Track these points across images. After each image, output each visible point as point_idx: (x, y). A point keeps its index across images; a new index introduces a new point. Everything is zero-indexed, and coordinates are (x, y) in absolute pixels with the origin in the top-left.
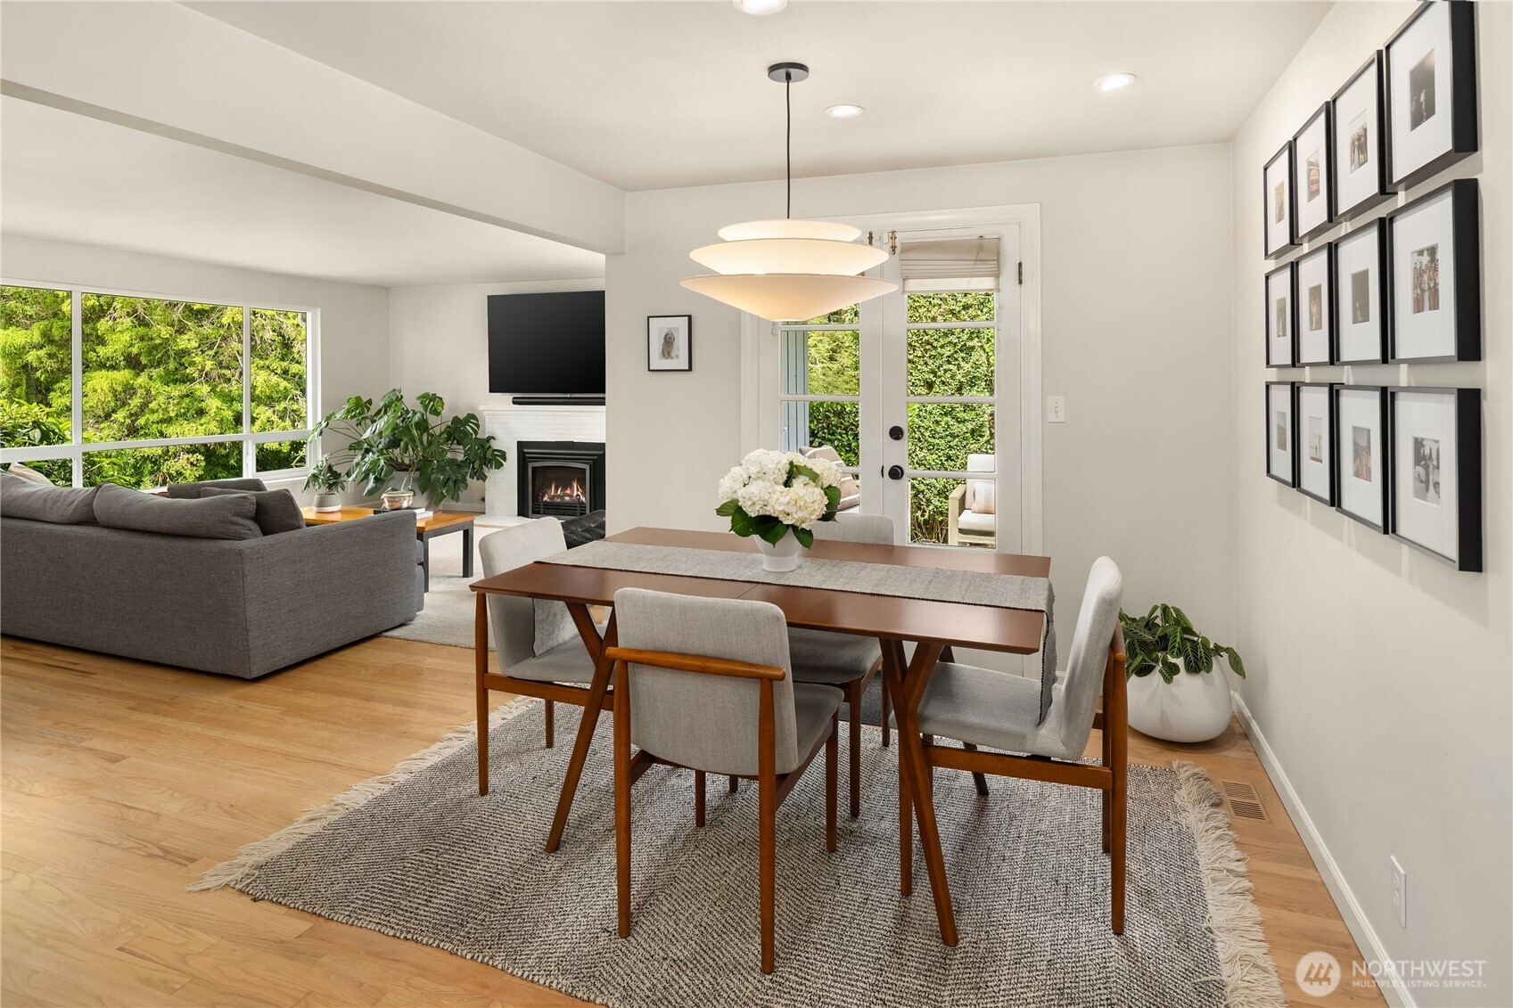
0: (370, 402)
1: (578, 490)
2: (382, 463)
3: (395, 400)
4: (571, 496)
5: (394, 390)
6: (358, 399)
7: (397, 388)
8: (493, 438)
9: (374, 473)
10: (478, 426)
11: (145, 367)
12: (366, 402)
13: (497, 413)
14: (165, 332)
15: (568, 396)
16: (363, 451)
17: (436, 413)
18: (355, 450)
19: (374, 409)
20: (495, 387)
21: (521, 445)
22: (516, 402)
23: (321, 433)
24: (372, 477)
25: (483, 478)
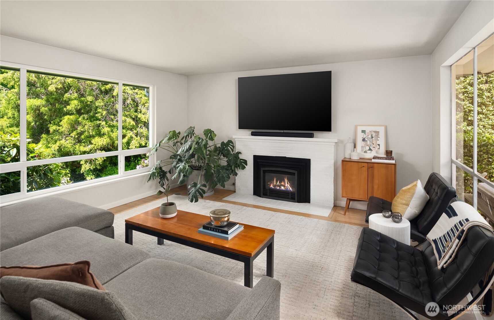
0: (179, 133)
1: (288, 183)
2: (187, 167)
3: (191, 133)
4: (284, 186)
5: (191, 127)
6: (174, 132)
7: (192, 126)
8: (240, 153)
9: (183, 173)
10: (233, 147)
11: (83, 114)
12: (178, 133)
13: (243, 140)
14: (90, 98)
15: (282, 131)
16: (177, 160)
17: (212, 139)
18: (173, 159)
19: (181, 136)
20: (242, 126)
21: (256, 158)
22: (253, 134)
23: (157, 150)
24: (182, 174)
25: (236, 174)
